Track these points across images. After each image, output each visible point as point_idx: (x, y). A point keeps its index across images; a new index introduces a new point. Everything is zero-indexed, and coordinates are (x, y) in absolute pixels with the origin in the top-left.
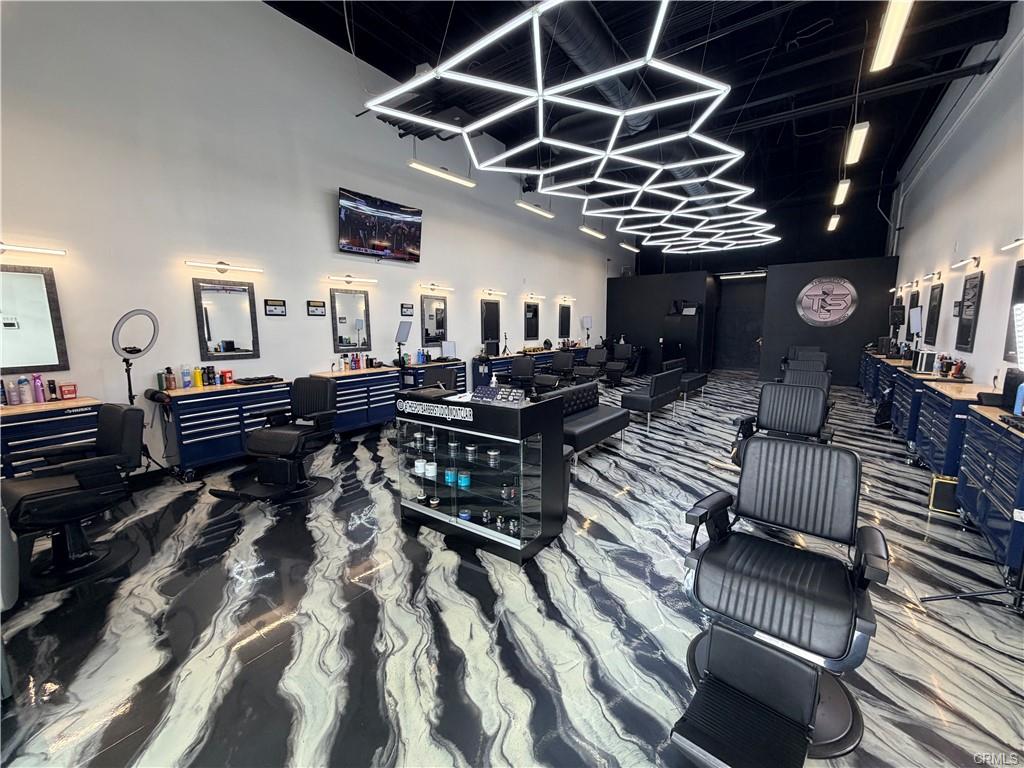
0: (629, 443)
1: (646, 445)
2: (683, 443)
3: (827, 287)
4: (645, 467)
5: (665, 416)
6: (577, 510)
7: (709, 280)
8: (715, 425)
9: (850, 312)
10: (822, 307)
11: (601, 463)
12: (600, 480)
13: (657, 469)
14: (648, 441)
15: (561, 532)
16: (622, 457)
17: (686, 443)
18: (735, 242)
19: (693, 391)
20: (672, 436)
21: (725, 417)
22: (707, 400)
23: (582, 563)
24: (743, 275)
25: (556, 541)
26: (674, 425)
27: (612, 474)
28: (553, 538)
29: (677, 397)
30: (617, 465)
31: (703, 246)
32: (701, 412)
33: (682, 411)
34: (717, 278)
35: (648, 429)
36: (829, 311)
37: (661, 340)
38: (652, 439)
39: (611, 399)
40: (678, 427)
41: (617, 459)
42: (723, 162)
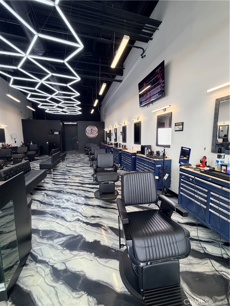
0: (48, 183)
1: (55, 182)
2: (68, 178)
3: (92, 128)
4: (59, 192)
5: (57, 169)
6: (36, 228)
7: (61, 123)
8: (75, 169)
10: (92, 133)
11: (39, 196)
12: (42, 205)
13: (64, 191)
14: (55, 180)
15: (31, 248)
16: (48, 190)
17: (69, 177)
18: (70, 112)
19: (63, 159)
20: (63, 176)
21: (76, 166)
22: (68, 161)
23: (52, 262)
24: (70, 123)
25: (29, 257)
26: (62, 171)
27: (46, 200)
28: (26, 256)
29: (59, 162)
30: (47, 195)
31: (60, 112)
32: (68, 165)
33: (62, 166)
34: (63, 123)
35: (52, 175)
37: (47, 143)
38: (56, 179)
40: (63, 172)
41: (46, 192)
42: (73, 80)
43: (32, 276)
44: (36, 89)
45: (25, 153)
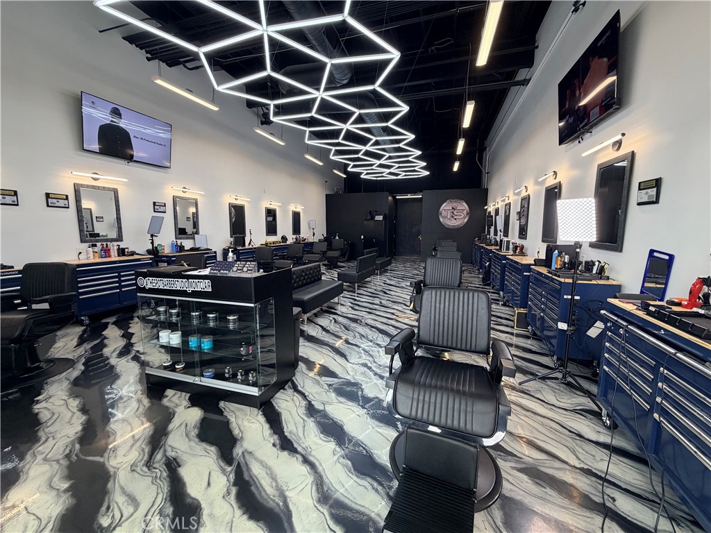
0: (344, 305)
1: (355, 305)
2: (379, 302)
3: (454, 205)
4: (355, 321)
5: (367, 286)
6: (307, 357)
7: (390, 198)
8: (398, 290)
9: (466, 220)
10: (452, 217)
11: (324, 321)
12: (324, 333)
13: (363, 321)
14: (356, 302)
15: (294, 376)
16: (339, 315)
17: (381, 302)
18: (404, 174)
19: (383, 269)
20: (372, 298)
21: (403, 284)
22: (392, 275)
23: (310, 397)
24: (409, 196)
25: (290, 383)
26: (373, 291)
27: (332, 327)
28: (287, 382)
29: (373, 273)
30: (335, 321)
31: (386, 175)
32: (388, 282)
33: (377, 282)
34: (394, 198)
35: (356, 295)
36: (455, 219)
37: (362, 237)
38: (359, 301)
39: (329, 277)
40: (375, 292)
41: (335, 317)
42: (397, 113)
43: (286, 401)
44: (340, 140)
45: (324, 253)
